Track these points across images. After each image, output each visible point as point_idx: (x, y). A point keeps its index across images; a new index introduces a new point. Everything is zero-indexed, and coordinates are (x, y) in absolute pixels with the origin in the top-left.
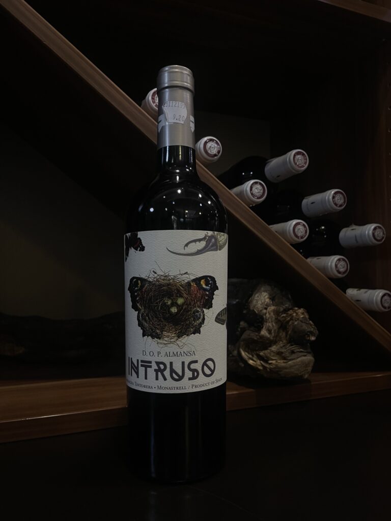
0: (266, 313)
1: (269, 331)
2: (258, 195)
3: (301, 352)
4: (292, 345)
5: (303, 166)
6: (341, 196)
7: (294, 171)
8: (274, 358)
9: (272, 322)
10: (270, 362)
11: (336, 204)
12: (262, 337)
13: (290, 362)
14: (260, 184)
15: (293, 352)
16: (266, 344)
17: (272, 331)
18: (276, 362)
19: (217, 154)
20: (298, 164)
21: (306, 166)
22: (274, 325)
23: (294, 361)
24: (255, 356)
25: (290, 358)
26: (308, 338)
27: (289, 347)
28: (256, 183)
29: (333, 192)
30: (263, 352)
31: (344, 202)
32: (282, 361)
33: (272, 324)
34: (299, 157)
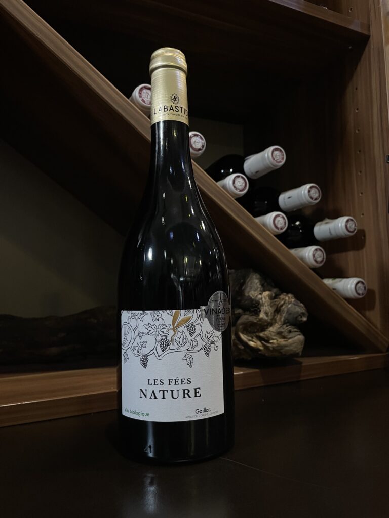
0: (262, 299)
1: (267, 314)
2: (240, 188)
3: (296, 331)
4: (287, 326)
5: (280, 162)
6: (316, 190)
7: (272, 166)
8: (274, 338)
9: (268, 305)
10: (271, 341)
11: (312, 198)
12: (261, 320)
13: (290, 341)
14: (242, 177)
15: (290, 332)
16: (264, 326)
17: (270, 314)
18: (276, 341)
19: (201, 148)
20: (276, 159)
21: (283, 162)
22: (270, 308)
23: (292, 339)
24: (254, 338)
25: (289, 337)
26: (300, 319)
27: (286, 328)
28: (238, 176)
29: (308, 186)
30: (263, 333)
31: (319, 196)
32: (282, 340)
33: (269, 308)
34: (276, 153)
